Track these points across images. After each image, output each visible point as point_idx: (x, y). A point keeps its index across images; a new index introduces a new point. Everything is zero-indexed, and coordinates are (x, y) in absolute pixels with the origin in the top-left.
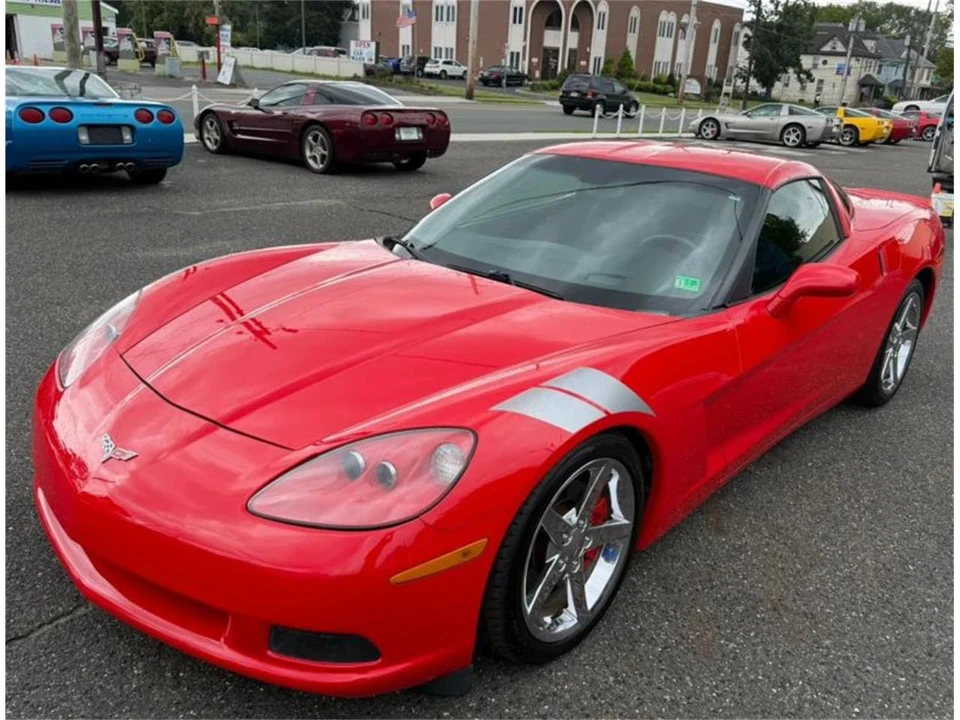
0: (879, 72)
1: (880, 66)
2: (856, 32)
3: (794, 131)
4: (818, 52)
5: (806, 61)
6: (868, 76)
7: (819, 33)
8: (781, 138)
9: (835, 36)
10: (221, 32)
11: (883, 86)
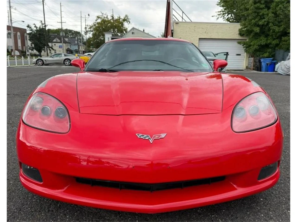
0: (71, 47)
1: (71, 46)
2: (63, 36)
3: (68, 61)
4: (52, 42)
5: (50, 44)
6: (68, 48)
7: (51, 36)
8: (64, 64)
9: (56, 37)
11: (73, 51)
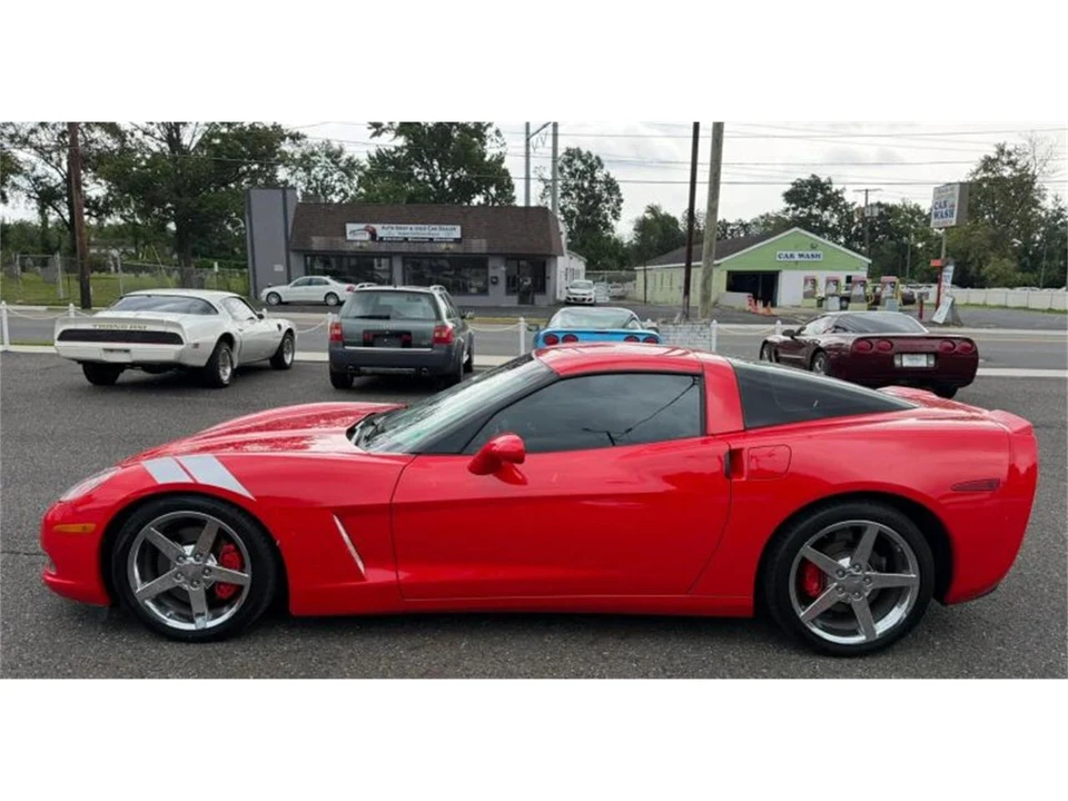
10: (944, 274)
